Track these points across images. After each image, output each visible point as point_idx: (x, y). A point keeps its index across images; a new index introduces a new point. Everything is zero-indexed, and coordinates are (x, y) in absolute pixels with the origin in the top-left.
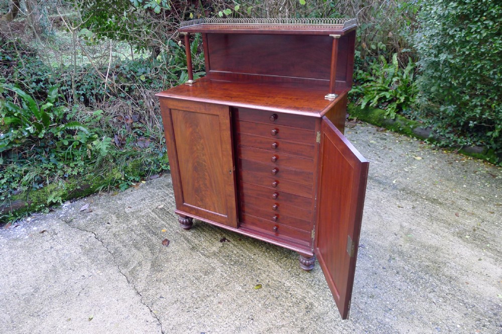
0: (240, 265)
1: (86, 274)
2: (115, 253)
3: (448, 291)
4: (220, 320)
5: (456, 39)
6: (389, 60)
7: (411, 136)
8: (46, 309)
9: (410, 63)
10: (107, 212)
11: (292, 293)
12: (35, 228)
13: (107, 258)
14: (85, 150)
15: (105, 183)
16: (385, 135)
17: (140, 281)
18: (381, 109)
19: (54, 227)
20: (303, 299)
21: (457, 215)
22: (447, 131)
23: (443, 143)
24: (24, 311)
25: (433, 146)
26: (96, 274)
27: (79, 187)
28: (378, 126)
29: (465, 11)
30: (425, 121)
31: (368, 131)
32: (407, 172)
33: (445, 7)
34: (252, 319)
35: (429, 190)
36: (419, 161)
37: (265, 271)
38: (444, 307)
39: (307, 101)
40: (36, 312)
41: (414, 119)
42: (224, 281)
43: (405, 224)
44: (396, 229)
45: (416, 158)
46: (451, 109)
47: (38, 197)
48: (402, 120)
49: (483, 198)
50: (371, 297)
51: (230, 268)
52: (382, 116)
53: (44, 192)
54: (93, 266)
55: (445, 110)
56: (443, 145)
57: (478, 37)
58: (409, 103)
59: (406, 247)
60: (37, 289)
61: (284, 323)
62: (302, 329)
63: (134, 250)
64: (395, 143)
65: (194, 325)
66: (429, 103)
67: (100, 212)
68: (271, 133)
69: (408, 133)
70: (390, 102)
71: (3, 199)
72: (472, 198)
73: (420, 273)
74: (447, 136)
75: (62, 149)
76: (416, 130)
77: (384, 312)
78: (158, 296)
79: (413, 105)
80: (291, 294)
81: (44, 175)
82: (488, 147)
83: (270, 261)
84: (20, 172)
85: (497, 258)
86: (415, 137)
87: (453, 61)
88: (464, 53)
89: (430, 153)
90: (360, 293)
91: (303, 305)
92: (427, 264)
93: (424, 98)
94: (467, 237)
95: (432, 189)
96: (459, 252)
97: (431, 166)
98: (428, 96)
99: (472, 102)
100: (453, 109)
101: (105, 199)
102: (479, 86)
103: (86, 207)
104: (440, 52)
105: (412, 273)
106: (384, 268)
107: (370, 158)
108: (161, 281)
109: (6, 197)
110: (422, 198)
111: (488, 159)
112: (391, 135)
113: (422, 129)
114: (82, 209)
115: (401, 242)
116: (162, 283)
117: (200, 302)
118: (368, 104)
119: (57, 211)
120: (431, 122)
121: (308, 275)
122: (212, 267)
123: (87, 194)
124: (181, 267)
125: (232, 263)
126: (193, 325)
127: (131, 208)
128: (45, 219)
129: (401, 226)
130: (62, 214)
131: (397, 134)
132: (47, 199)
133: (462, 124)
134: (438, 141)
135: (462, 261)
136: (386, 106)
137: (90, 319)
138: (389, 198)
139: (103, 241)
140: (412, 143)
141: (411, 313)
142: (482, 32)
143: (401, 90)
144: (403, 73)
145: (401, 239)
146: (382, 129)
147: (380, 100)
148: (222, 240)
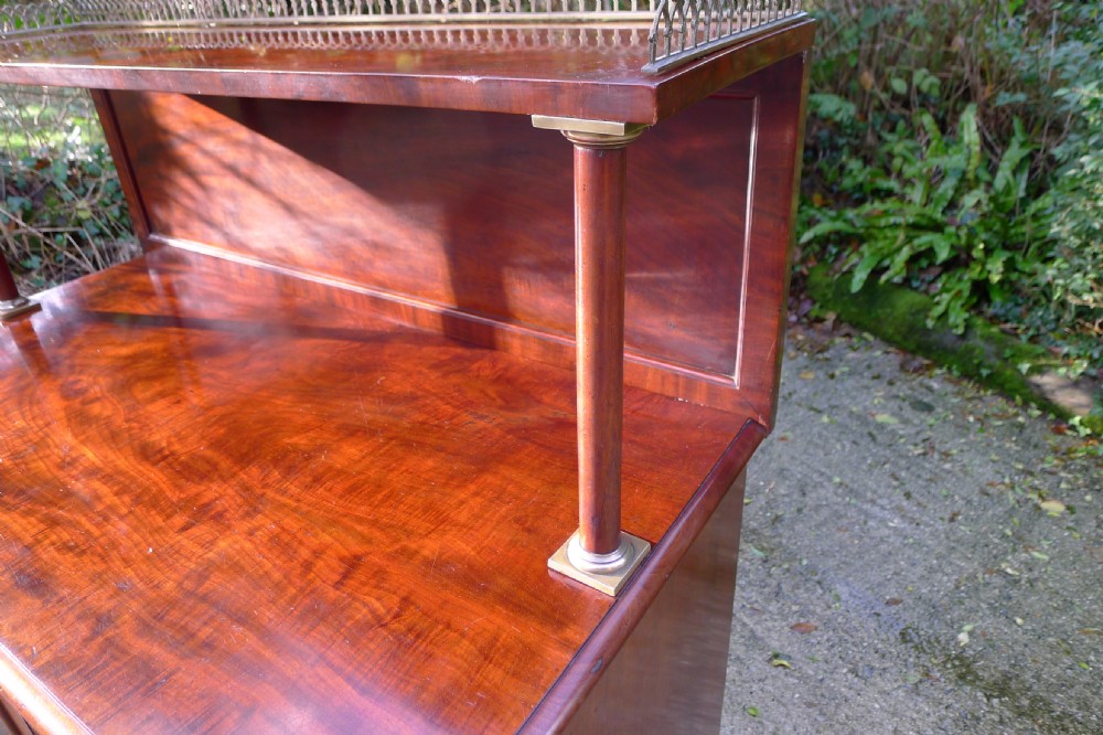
6: (946, 125)
7: (1018, 398)
9: (1019, 137)
16: (930, 389)
18: (916, 289)
28: (903, 350)
30: (1073, 349)
31: (869, 367)
32: (1014, 581)
36: (1057, 521)
41: (1033, 340)
45: (1045, 505)
48: (988, 339)
52: (921, 316)
64: (963, 429)
69: (1007, 386)
70: (950, 267)
79: (1028, 285)
86: (1033, 405)
89: (1094, 482)
107: (873, 502)
112: (950, 388)
118: (877, 272)
131: (969, 388)
136: (933, 281)
140: (1022, 427)
143: (987, 231)
144: (994, 172)
146: (918, 361)
147: (913, 259)
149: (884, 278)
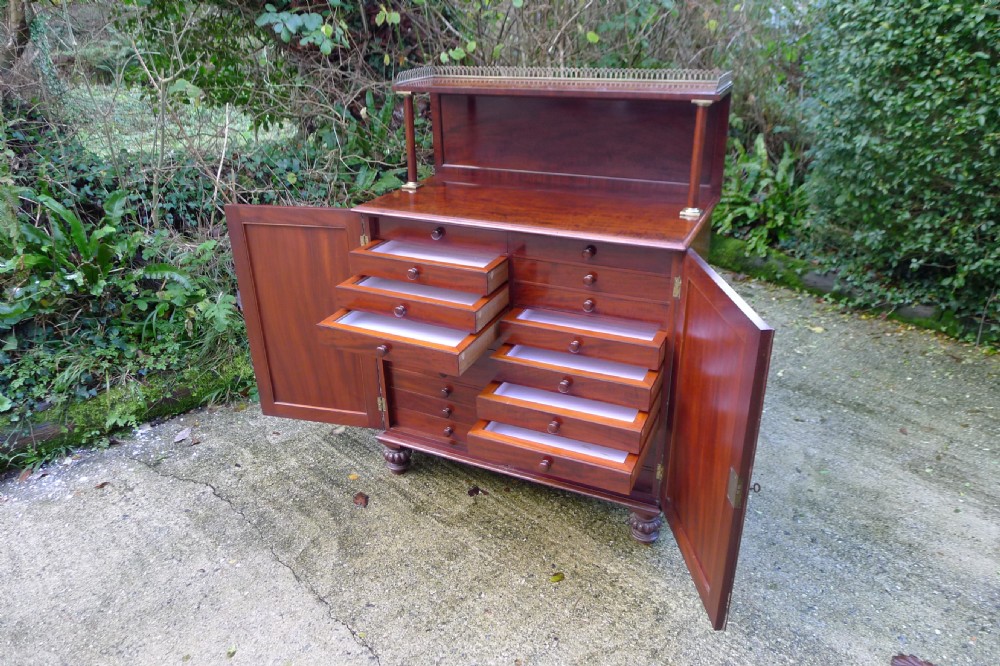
0: (515, 537)
1: (208, 566)
2: (259, 523)
3: (908, 571)
4: (495, 644)
5: (886, 109)
6: (748, 146)
7: (797, 289)
8: (135, 638)
9: (787, 153)
10: (233, 444)
11: (624, 585)
12: (84, 479)
13: (245, 534)
14: (181, 319)
15: (221, 386)
16: (750, 288)
17: (322, 576)
18: (738, 238)
19: (125, 476)
20: (647, 596)
21: (903, 431)
22: (867, 278)
23: (859, 300)
24: (87, 645)
25: (841, 306)
26: (226, 566)
27: (169, 396)
28: (734, 271)
29: (904, 59)
30: (823, 260)
32: (801, 355)
33: (864, 51)
34: (556, 639)
35: (845, 387)
36: (820, 334)
37: (564, 548)
38: (907, 599)
39: (650, 220)
40: (113, 646)
41: (803, 257)
42: (489, 569)
43: (813, 451)
44: (798, 460)
45: (813, 329)
46: (875, 237)
47: (87, 416)
48: (779, 259)
49: (945, 400)
50: (771, 587)
51: (496, 543)
52: (742, 251)
53: (99, 405)
54: (218, 550)
55: (863, 240)
56: (860, 304)
57: (928, 106)
58: (790, 227)
59: (821, 492)
60: (107, 601)
61: (619, 642)
62: (654, 653)
63: (299, 517)
64: (770, 303)
65: (444, 655)
66: (832, 226)
67: (216, 443)
68: (584, 282)
69: (791, 283)
70: (755, 224)
71: (16, 419)
72: (924, 399)
73: (854, 540)
74: (867, 287)
75: (133, 319)
76: (806, 277)
77: (799, 613)
78: (363, 603)
79: (797, 231)
80: (621, 588)
81: (100, 371)
82: (943, 306)
83: (571, 528)
84: (50, 366)
85: (987, 508)
86: (805, 291)
87: (880, 150)
88: (902, 134)
89: (837, 320)
90: (750, 580)
91: (648, 608)
92: (864, 522)
93: (822, 218)
94: (928, 470)
95: (851, 385)
96: (918, 498)
97: (843, 344)
98: (829, 213)
99: (915, 224)
100: (879, 238)
101: (221, 418)
102: (928, 194)
103: (185, 433)
104: (854, 132)
105: (840, 539)
106: (787, 533)
108: (363, 574)
109: (22, 415)
110: (835, 403)
111: (944, 329)
112: (761, 287)
113: (819, 275)
114: (176, 440)
115: (810, 483)
116: (365, 579)
117: (448, 612)
118: (714, 229)
119: (126, 444)
120: (834, 261)
121: (648, 552)
122: (462, 544)
123: (184, 409)
124: (399, 546)
125: (499, 535)
126: (441, 655)
127: (278, 434)
128: (102, 459)
129: (807, 455)
130: (136, 449)
131: (771, 286)
132: (105, 421)
133: (894, 264)
134: (850, 296)
135: (925, 514)
136: (745, 235)
137: (232, 655)
138: (775, 405)
139: (232, 500)
140: (800, 301)
141: (850, 612)
142: (934, 97)
143: (774, 203)
144: (775, 172)
145: (810, 479)
146: (742, 276)
147: (734, 221)
148: (474, 492)
149: (719, 231)
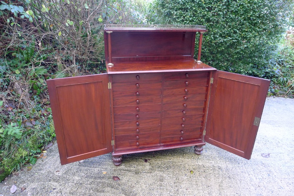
0: (171, 167)
10: (42, 183)
15: (16, 163)
20: (213, 166)
34: (209, 186)
37: (184, 164)
42: (174, 179)
51: (168, 171)
61: (221, 179)
62: (229, 177)
63: (101, 194)
67: (34, 185)
80: (207, 167)
83: (180, 159)
101: (25, 175)
121: (202, 156)
122: (160, 176)
123: (3, 179)
124: (144, 186)
148: (146, 161)
